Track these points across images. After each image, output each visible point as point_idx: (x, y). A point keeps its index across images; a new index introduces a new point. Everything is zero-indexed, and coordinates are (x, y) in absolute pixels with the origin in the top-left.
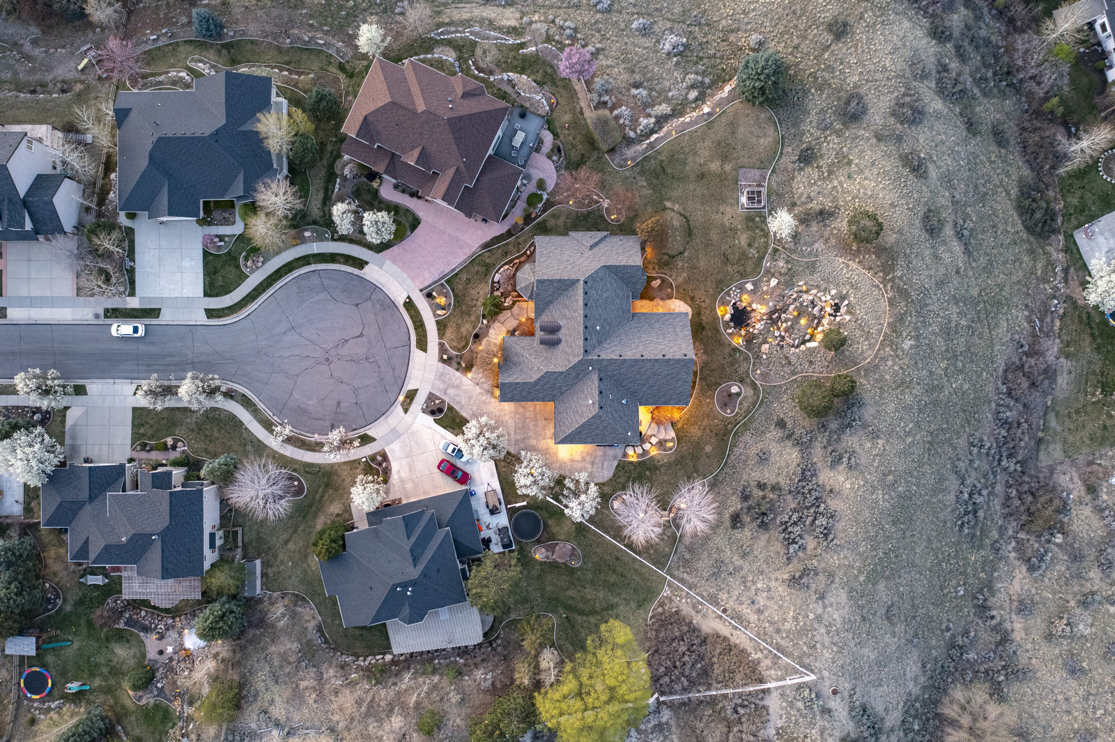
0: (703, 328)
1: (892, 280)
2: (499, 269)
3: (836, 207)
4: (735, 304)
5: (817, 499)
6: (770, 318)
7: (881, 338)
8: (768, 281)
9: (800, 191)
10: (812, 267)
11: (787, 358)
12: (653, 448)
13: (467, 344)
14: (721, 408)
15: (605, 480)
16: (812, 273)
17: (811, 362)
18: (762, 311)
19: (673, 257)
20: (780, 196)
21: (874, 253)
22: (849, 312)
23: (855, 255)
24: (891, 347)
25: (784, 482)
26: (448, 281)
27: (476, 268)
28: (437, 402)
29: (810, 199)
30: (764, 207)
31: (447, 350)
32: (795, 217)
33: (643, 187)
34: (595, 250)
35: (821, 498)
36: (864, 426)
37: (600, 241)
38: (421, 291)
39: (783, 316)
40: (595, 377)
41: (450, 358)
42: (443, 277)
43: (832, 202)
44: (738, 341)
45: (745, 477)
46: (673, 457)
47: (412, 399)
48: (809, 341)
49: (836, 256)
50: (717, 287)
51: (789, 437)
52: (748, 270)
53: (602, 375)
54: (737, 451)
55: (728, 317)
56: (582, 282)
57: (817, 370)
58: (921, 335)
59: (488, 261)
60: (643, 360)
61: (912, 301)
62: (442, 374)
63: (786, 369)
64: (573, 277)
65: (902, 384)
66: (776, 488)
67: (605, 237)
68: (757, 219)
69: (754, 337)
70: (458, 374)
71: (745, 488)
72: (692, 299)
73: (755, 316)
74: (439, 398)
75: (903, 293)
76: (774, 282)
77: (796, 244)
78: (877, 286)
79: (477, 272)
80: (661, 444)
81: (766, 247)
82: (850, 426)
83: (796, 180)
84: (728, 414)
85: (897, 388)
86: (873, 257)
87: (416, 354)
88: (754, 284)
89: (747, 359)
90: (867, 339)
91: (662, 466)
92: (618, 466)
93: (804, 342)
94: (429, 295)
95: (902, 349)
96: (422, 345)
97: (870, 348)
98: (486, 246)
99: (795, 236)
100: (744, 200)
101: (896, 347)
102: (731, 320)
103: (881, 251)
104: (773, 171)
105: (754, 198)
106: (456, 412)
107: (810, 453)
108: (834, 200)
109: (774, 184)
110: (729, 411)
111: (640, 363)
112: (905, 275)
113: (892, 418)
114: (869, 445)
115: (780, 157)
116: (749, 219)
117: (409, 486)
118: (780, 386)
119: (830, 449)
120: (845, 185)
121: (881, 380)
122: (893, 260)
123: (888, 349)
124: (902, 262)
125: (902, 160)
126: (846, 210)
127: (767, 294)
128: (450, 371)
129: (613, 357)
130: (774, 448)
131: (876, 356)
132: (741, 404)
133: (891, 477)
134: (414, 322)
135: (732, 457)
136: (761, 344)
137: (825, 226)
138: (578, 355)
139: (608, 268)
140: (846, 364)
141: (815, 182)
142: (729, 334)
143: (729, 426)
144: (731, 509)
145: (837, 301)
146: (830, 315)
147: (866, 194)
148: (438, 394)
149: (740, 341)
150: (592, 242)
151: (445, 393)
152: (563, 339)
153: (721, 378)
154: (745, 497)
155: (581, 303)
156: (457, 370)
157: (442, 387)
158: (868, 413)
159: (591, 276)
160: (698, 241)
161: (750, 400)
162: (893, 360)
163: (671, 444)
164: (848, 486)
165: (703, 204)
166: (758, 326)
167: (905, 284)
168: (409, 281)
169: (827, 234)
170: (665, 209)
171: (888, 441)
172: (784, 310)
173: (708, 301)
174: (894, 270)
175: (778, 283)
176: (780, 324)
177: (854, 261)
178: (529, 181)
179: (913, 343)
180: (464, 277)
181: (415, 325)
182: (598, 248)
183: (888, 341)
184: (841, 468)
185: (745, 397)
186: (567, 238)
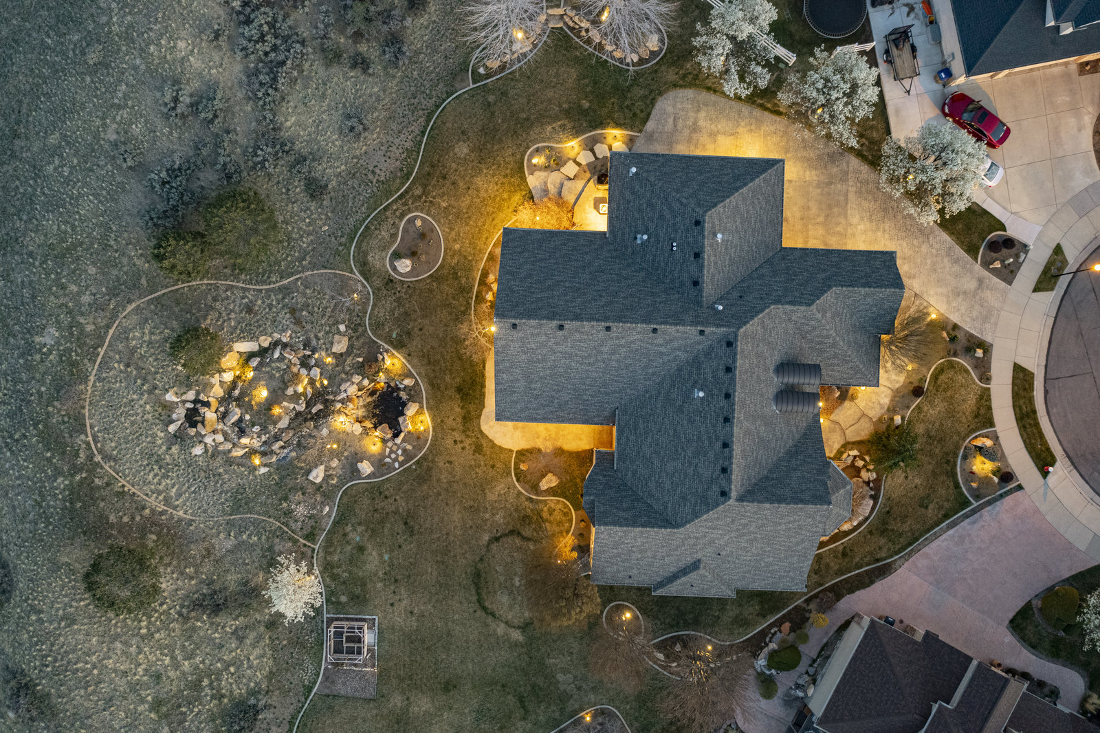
0: (459, 390)
1: (75, 469)
2: (860, 525)
3: (186, 619)
4: (396, 435)
5: (248, 22)
6: (327, 403)
7: (102, 351)
8: (327, 477)
9: (258, 651)
10: (240, 501)
11: (298, 322)
12: (572, 154)
13: (935, 377)
14: (432, 230)
15: (671, 94)
16: (240, 489)
17: (249, 310)
18: (342, 418)
19: (512, 532)
20: (298, 643)
21: (112, 526)
22: (169, 407)
23: (153, 523)
24: (82, 332)
25: (314, 66)
26: (966, 503)
27: (906, 527)
28: (997, 265)
29: (239, 636)
30: (330, 621)
31: (976, 367)
32: (269, 602)
33: (565, 671)
34: (689, 560)
35: (241, 23)
36: (140, 169)
37: (675, 577)
38: (1020, 487)
39: (302, 407)
40: (709, 289)
41: (969, 350)
42: (974, 512)
43: (194, 629)
44: (394, 362)
45: (393, 84)
46: (533, 136)
47: (1046, 271)
48: (251, 355)
49: (190, 523)
50: (429, 469)
51: (301, 160)
52: (366, 501)
53: (693, 292)
54: (406, 141)
55: (411, 410)
56: (734, 494)
57: (239, 293)
58: (22, 355)
59: (883, 541)
60: (606, 319)
61: (35, 425)
62: (985, 319)
63: (301, 300)
64: (750, 507)
65: (62, 254)
66: (332, 57)
67: (661, 584)
68: (344, 599)
69: (361, 369)
70: (955, 318)
71: (394, 62)
72: (478, 449)
73: (357, 409)
74: (995, 272)
75: (56, 441)
76: (318, 475)
77: (271, 549)
78: (108, 458)
79: (904, 518)
80: (557, 162)
81: (329, 542)
82: (173, 172)
83: (266, 671)
84: (420, 218)
85: (74, 246)
86: (112, 518)
87: (1034, 363)
88: (355, 472)
89: (377, 326)
90: (133, 351)
91: (556, 118)
92: (645, 120)
93: (262, 352)
94: (1006, 477)
95: (59, 328)
96: (1022, 379)
97: (126, 331)
98: (884, 571)
99: (271, 564)
100: (369, 638)
101: (73, 331)
102: (404, 404)
103: (98, 530)
104: (310, 689)
105: (349, 639)
106: (961, 243)
107: (259, 122)
108: (189, 634)
109: (308, 664)
110: (418, 223)
111: (611, 314)
112: (48, 478)
113: (86, 184)
114: (137, 129)
115: (294, 717)
116: (360, 600)
117: (1062, 98)
118: (314, 266)
119: (217, 127)
120: (167, 661)
121: (105, 263)
122: (72, 510)
123: (89, 328)
124: (55, 505)
125: (51, 707)
126: (166, 613)
127: (331, 451)
128: (969, 326)
129: (671, 329)
130: (332, 141)
131: (114, 315)
132: (394, 236)
133: (93, 58)
134: (1037, 425)
135: (416, 128)
136: (349, 352)
137: (210, 583)
138: (746, 335)
139: (667, 523)
140: (178, 303)
141: (227, 669)
142: (410, 375)
143: (418, 192)
144: (423, 20)
145: (192, 432)
146: (207, 404)
147: (126, 643)
148: (995, 280)
149: (388, 362)
150: (693, 577)
151: (981, 281)
152: (771, 373)
153: (431, 291)
154: (394, 41)
155: (737, 449)
156: (955, 327)
157: (987, 294)
158: (135, 198)
159: (710, 506)
160: (462, 562)
161: (373, 243)
162: (80, 305)
163: (535, 161)
164: (181, 44)
165: (449, 634)
166: (352, 390)
167: (49, 460)
168: (1043, 508)
169: (207, 567)
170: (525, 627)
171: (96, 136)
172: (299, 419)
173: (449, 442)
174: (70, 488)
175: (309, 472)
176: (310, 390)
177: (153, 511)
178: (787, 694)
179: (38, 339)
180: (931, 512)
181: (1036, 419)
182: (681, 564)
183: (88, 345)
184: (196, 84)
185: (384, 248)
186: (741, 585)
